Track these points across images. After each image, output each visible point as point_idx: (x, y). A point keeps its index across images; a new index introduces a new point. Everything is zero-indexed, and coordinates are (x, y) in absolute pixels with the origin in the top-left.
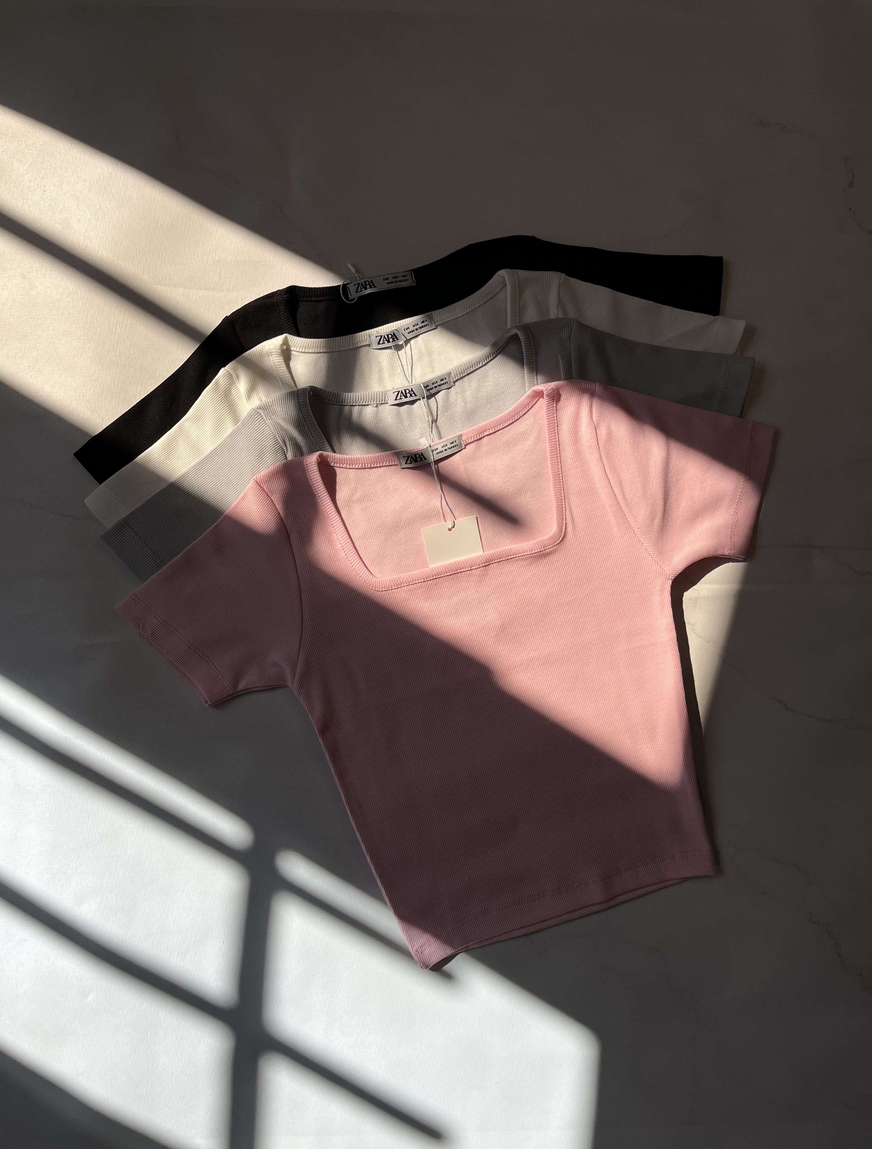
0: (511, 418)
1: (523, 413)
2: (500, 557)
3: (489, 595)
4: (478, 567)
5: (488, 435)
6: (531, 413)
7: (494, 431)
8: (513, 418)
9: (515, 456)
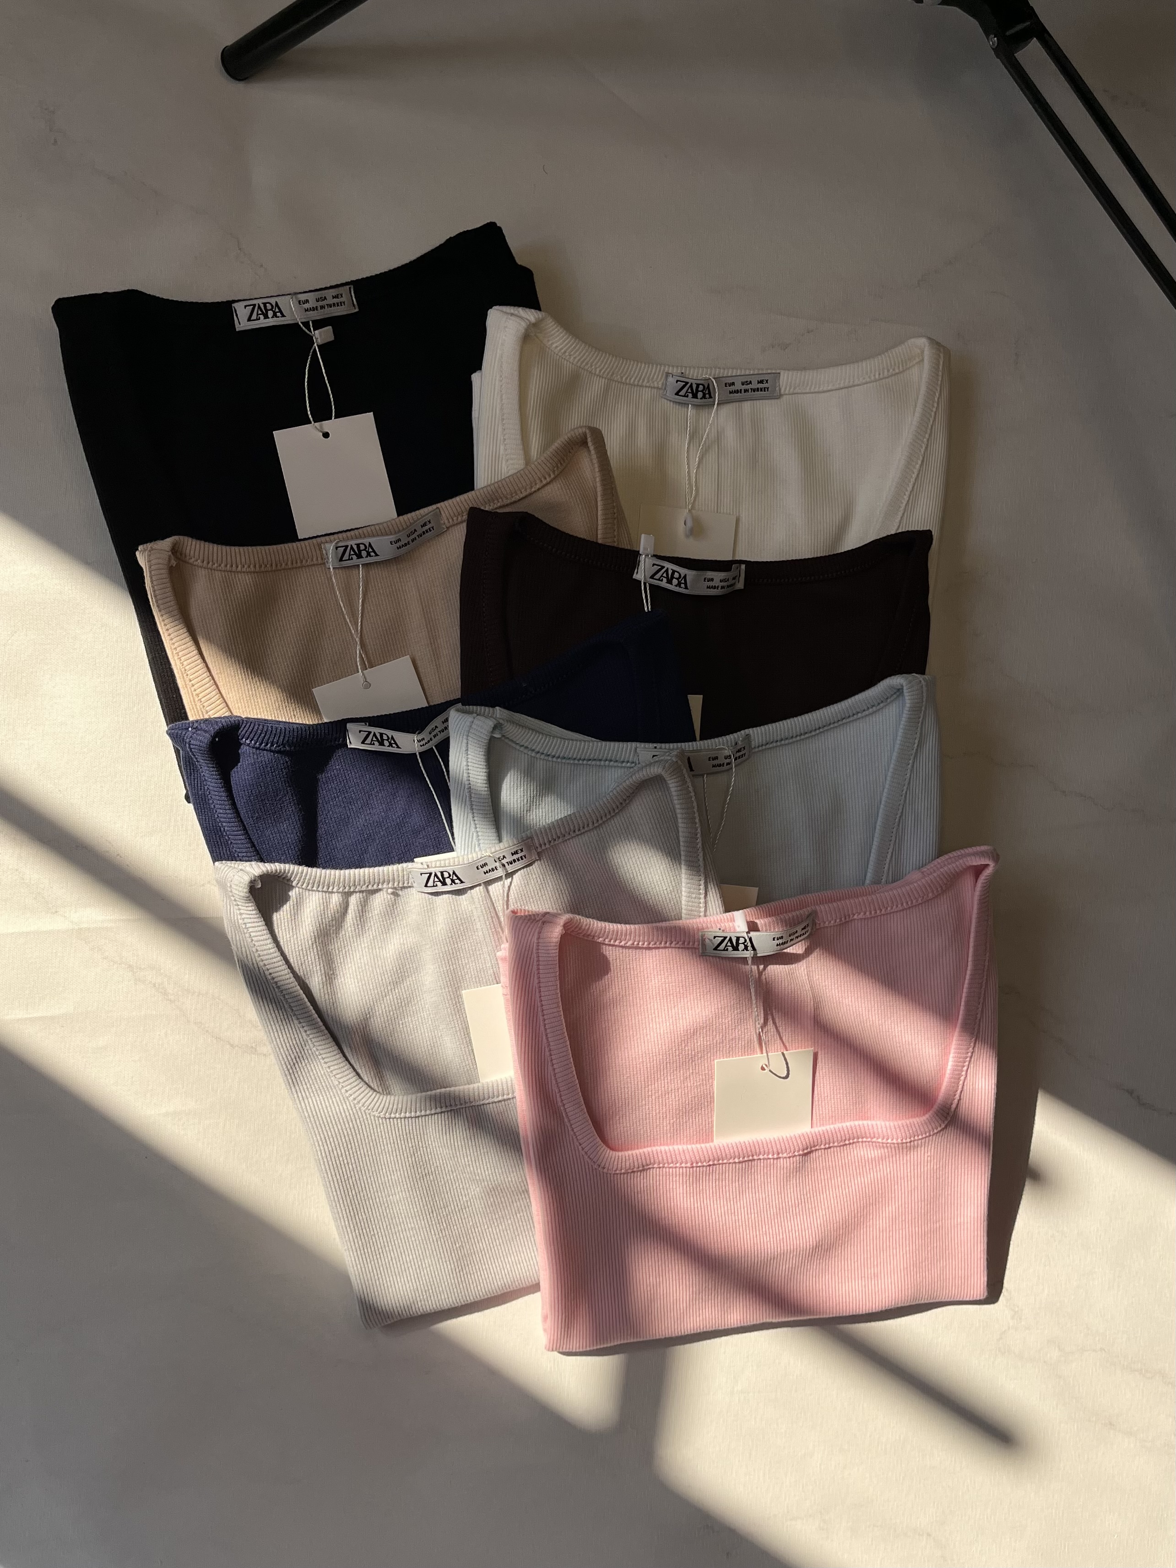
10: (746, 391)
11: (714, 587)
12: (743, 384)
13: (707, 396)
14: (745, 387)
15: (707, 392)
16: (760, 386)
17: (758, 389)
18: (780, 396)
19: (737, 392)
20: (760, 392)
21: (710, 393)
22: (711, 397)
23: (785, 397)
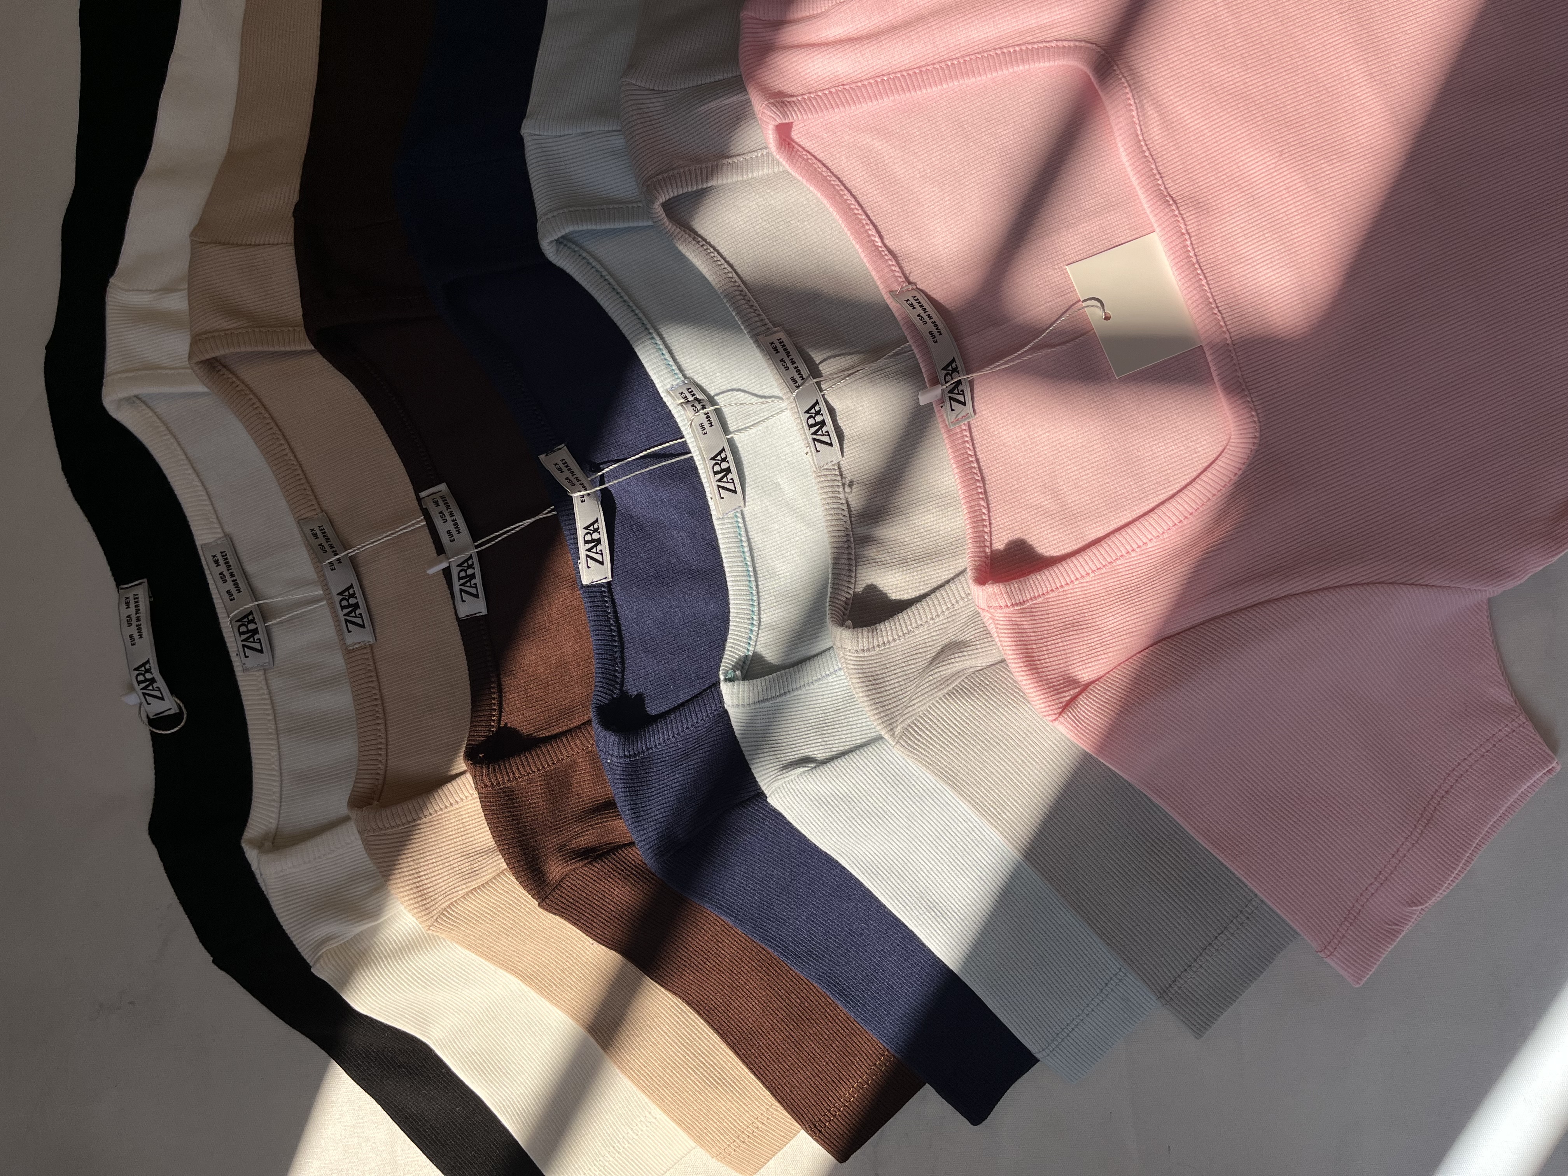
0: (839, 194)
1: (824, 169)
2: (1150, 173)
3: (1237, 188)
4: (1180, 219)
5: (881, 237)
6: (823, 154)
7: (871, 227)
8: (838, 188)
9: (918, 176)
10: (232, 575)
11: (456, 525)
12: (225, 581)
13: (250, 617)
14: (228, 577)
15: (246, 620)
16: (221, 561)
17: (225, 563)
18: (228, 537)
19: (236, 585)
20: (229, 560)
21: (247, 616)
22: (251, 613)
23: (228, 530)
